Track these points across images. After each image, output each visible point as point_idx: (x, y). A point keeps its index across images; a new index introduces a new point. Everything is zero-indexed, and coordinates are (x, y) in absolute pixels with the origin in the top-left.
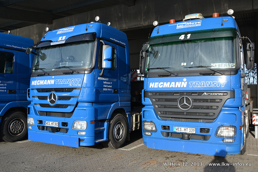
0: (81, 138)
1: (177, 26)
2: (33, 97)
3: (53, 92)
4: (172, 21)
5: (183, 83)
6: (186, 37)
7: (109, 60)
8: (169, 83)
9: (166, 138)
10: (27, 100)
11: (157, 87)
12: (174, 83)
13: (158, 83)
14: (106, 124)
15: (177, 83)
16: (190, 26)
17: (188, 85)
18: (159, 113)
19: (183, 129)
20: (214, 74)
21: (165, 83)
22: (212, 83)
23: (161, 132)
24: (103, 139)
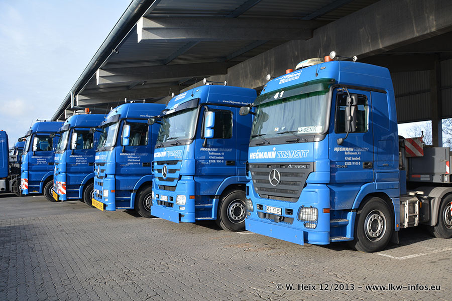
0: (182, 213)
1: (281, 81)
2: (155, 170)
3: (165, 165)
4: (288, 71)
5: (273, 152)
6: (279, 95)
7: (211, 128)
8: (263, 153)
9: (263, 219)
10: (151, 174)
11: (254, 158)
12: (266, 153)
13: (255, 153)
14: (214, 200)
15: (269, 153)
16: (290, 80)
17: (276, 155)
18: (256, 189)
19: (272, 208)
20: (297, 141)
21: (260, 153)
22: (296, 153)
23: (257, 212)
24: (211, 217)
